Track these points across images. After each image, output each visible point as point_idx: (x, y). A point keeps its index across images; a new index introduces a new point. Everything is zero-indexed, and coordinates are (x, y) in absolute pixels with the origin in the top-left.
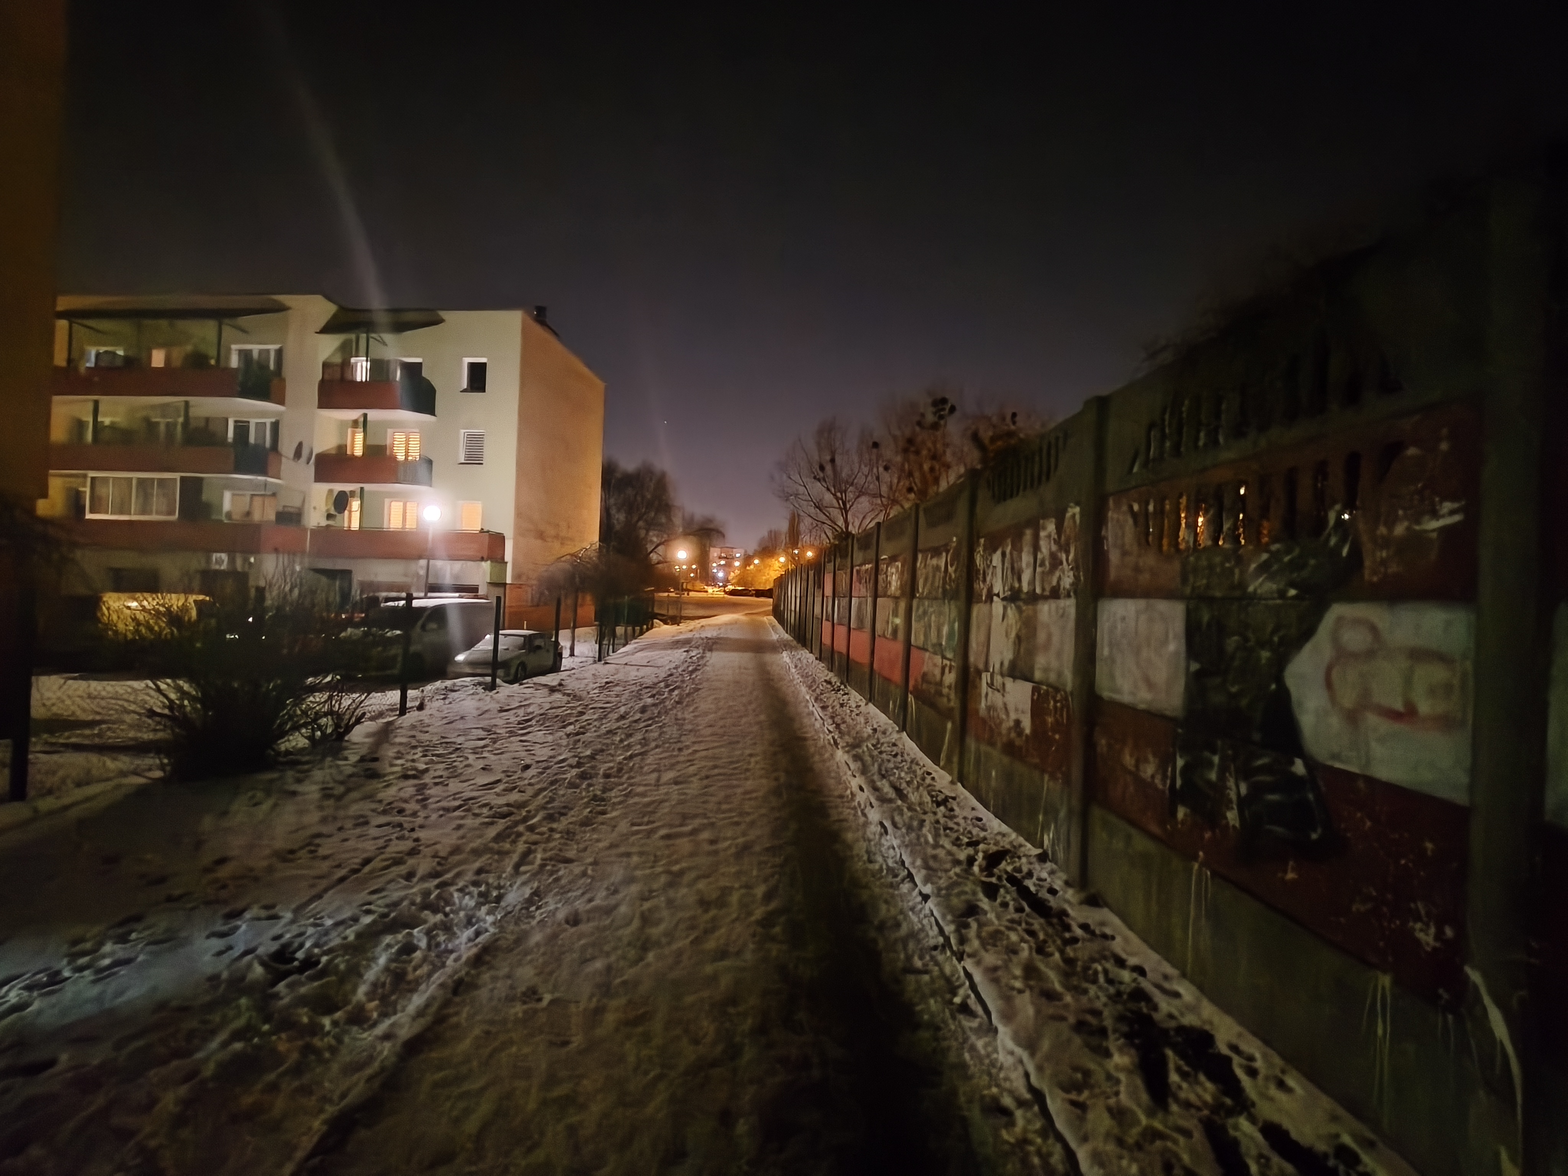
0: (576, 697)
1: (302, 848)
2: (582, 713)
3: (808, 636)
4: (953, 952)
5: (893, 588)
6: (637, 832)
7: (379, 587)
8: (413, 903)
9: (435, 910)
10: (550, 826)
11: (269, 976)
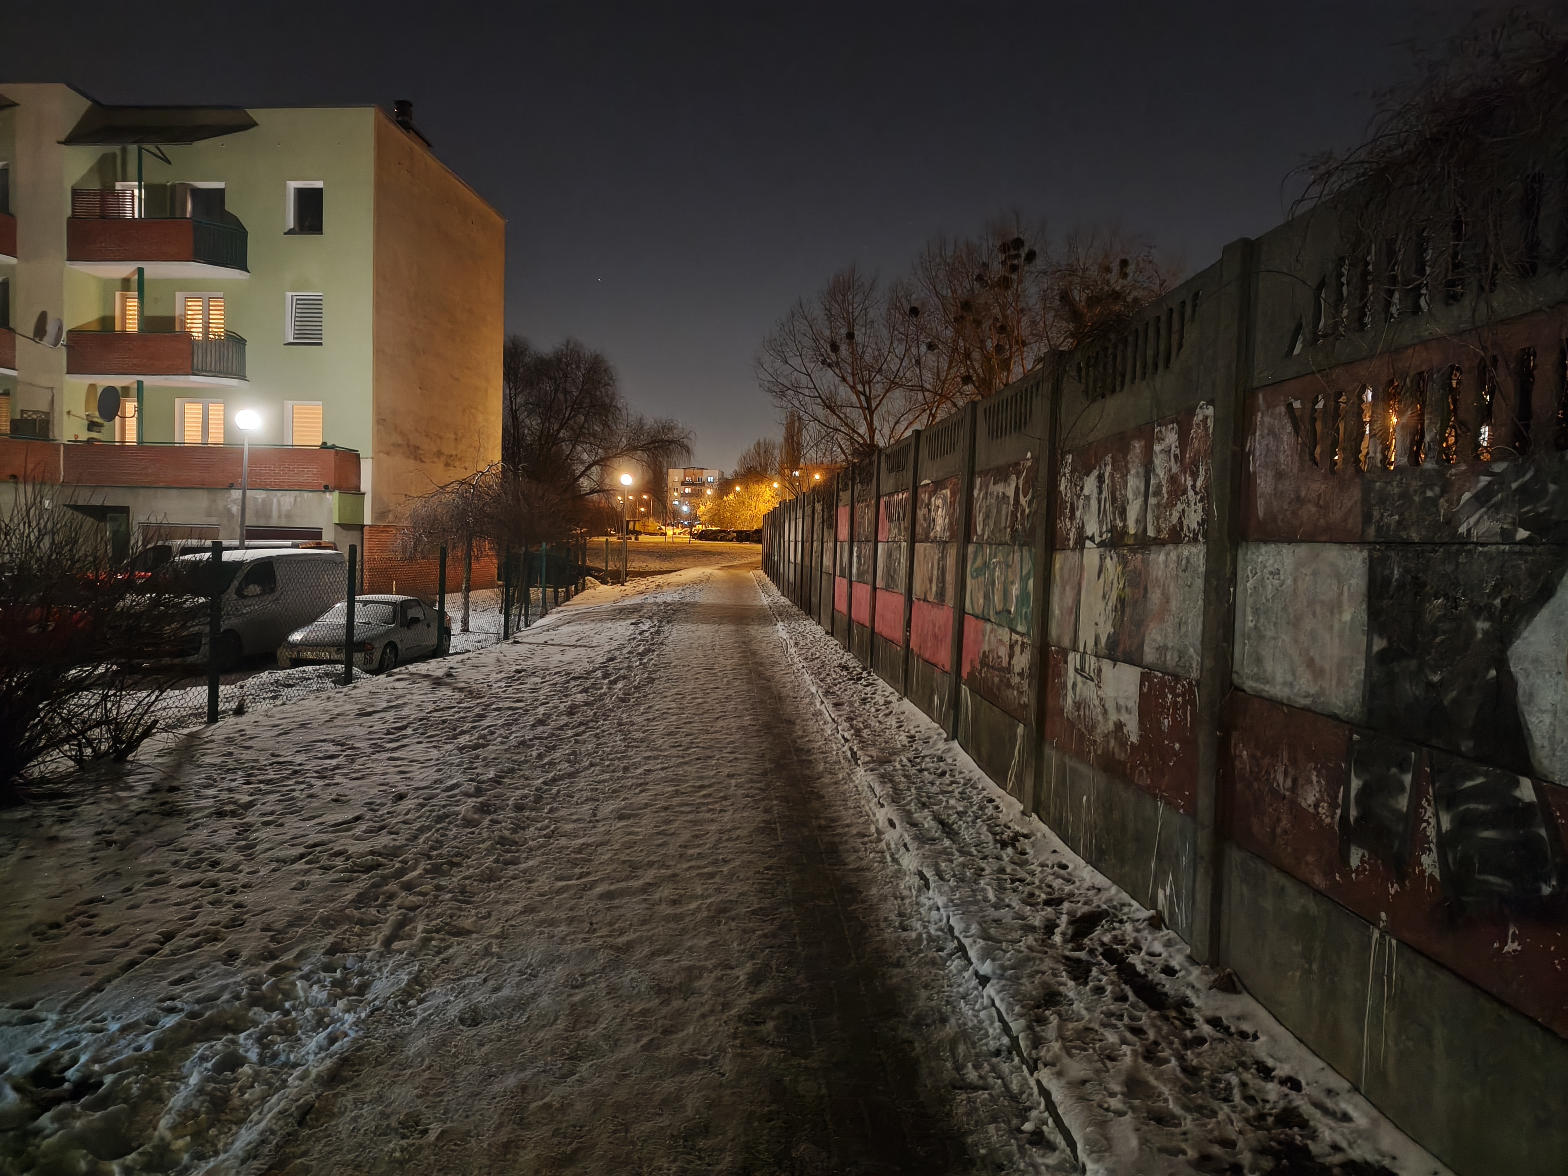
0: (473, 694)
1: (69, 919)
2: (481, 717)
3: (815, 600)
4: (1023, 1061)
5: (938, 528)
6: (566, 889)
7: (173, 531)
8: (237, 997)
9: (270, 1008)
10: (435, 882)
11: (28, 1106)
